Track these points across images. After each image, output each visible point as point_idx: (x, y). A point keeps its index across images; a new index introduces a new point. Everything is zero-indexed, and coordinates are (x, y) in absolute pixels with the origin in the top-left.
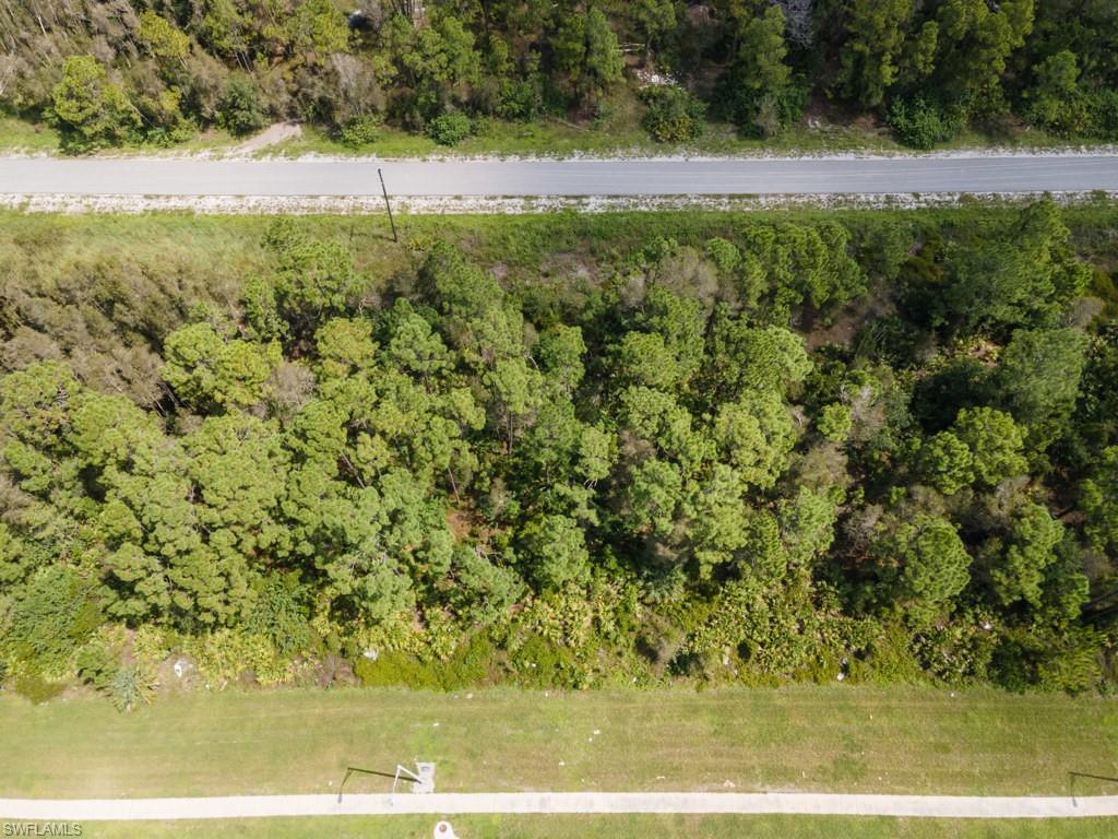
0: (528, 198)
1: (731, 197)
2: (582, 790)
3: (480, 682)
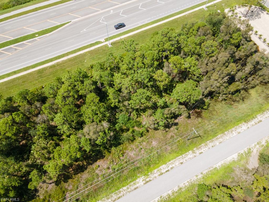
0: (162, 174)
2: (84, 53)
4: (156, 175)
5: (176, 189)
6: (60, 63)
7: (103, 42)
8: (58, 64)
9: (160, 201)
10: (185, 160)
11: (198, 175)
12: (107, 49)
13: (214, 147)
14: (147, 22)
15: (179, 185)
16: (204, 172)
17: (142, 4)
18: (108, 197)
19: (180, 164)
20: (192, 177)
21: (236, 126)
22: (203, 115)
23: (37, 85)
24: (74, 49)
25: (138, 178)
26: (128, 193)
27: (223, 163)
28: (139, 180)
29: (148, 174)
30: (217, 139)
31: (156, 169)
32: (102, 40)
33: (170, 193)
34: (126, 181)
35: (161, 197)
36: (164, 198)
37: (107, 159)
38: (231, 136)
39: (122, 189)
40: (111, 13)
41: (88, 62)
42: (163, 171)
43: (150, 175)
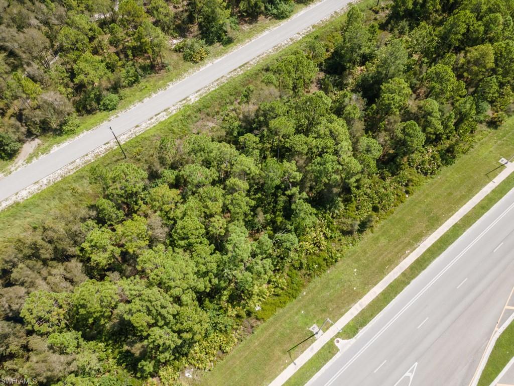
0: (165, 110)
1: (240, 67)
2: (369, 291)
3: (303, 286)
8: (410, 245)
9: (167, 86)
10: (132, 130)
11: (115, 118)
12: (319, 317)
13: (85, 154)
15: (142, 104)
18: (232, 79)
19: (139, 125)
26: (208, 85)
27: (77, 138)
32: (342, 345)
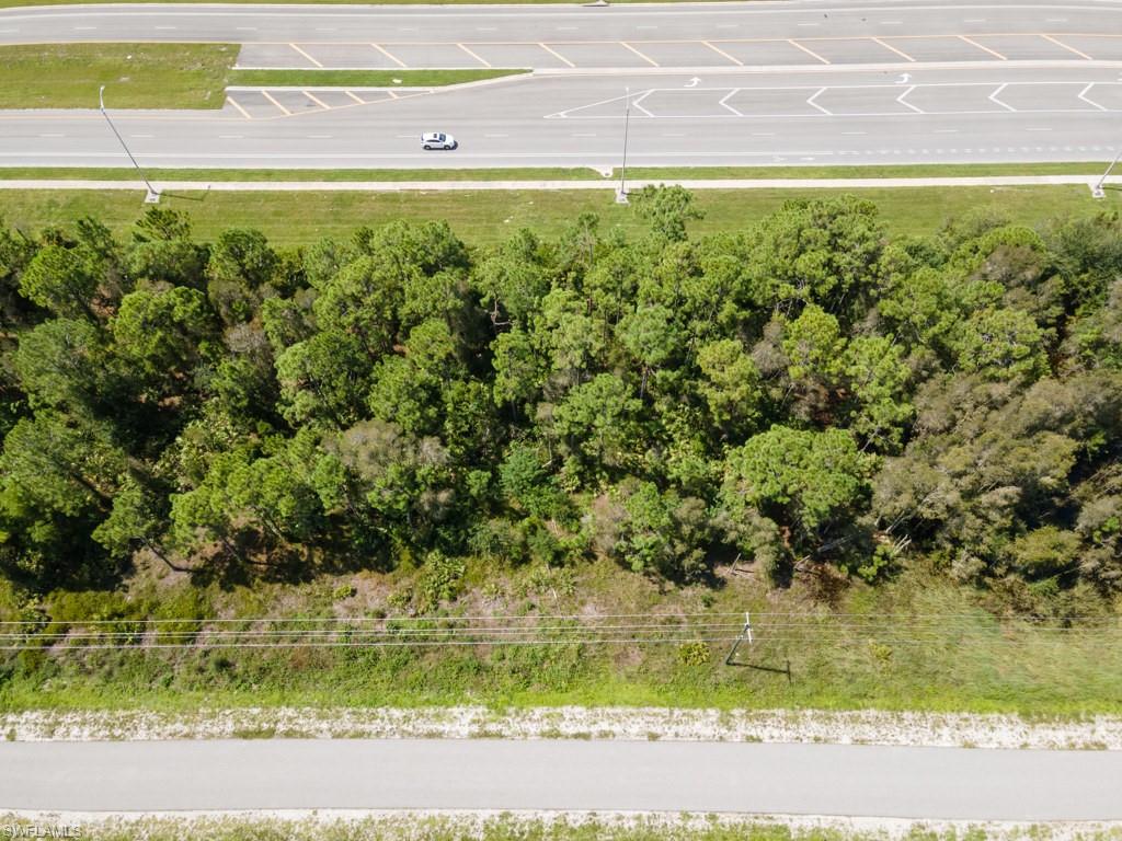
0: (555, 735)
2: (519, 190)
4: (532, 728)
5: (578, 818)
6: (419, 195)
7: (605, 179)
8: (410, 197)
9: (494, 827)
10: (671, 734)
11: (694, 814)
12: (605, 206)
13: (821, 746)
14: (814, 161)
15: (598, 812)
16: (727, 820)
17: (825, 91)
18: (325, 710)
19: (646, 738)
20: (666, 811)
21: (970, 712)
22: (847, 600)
23: (310, 238)
24: (490, 167)
25: (462, 701)
26: (397, 736)
27: (824, 825)
28: (462, 714)
29: (506, 708)
30: (853, 722)
31: (545, 708)
32: (605, 169)
33: (545, 821)
34: (417, 690)
35: (504, 816)
36: (514, 825)
37: (395, 583)
38: (925, 742)
39: (387, 710)
40: (688, 87)
41: (513, 227)
42: (567, 728)
43: (510, 715)
